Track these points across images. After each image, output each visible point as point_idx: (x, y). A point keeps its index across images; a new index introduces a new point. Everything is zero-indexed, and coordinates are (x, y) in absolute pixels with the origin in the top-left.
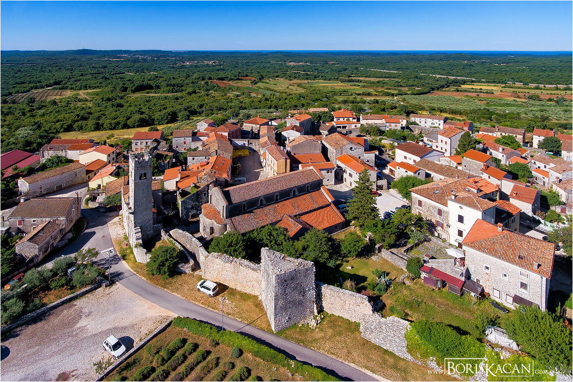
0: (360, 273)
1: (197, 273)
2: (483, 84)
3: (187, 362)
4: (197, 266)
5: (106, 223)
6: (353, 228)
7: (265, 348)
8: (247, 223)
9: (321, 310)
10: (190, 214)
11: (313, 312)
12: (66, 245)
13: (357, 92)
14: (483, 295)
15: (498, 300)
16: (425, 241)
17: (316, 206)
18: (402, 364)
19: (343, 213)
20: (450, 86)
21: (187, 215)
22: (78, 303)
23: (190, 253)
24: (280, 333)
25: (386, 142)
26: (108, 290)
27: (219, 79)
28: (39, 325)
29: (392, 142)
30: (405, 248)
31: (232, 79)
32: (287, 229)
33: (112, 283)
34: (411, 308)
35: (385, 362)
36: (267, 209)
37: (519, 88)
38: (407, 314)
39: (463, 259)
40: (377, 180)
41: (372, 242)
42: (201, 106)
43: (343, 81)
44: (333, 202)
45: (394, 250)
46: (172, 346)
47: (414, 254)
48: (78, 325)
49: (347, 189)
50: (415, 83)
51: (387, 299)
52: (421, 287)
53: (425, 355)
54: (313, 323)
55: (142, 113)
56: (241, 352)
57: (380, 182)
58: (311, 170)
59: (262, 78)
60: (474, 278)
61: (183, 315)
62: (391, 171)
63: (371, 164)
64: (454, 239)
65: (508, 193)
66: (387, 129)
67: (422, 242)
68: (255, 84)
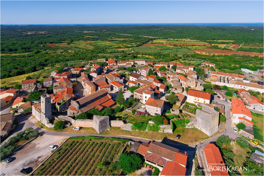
0: (120, 116)
1: (71, 126)
2: (161, 40)
3: (77, 145)
4: (71, 124)
5: (27, 119)
6: (118, 105)
7: (97, 137)
8: (85, 109)
9: (110, 126)
10: (62, 110)
11: (108, 127)
12: (15, 129)
13: (115, 47)
14: (149, 114)
15: (152, 115)
16: (137, 104)
17: (106, 100)
18: (130, 132)
19: (114, 100)
20: (150, 41)
21: (61, 110)
22: (33, 142)
23: (68, 121)
24: (100, 134)
25: (127, 73)
26: (41, 137)
27: (50, 43)
28: (22, 150)
29: (129, 73)
30: (132, 107)
31: (57, 43)
32: (98, 109)
33: (42, 135)
34: (133, 121)
35: (127, 133)
36: (91, 104)
37: (172, 41)
38: (132, 122)
39: (145, 108)
40: (124, 88)
41: (123, 107)
42: (46, 61)
43: (109, 41)
44: (111, 98)
45: (129, 108)
46: (71, 143)
47: (134, 108)
48: (36, 147)
49: (115, 92)
50: (138, 40)
51: (127, 120)
52: (135, 116)
53: (136, 129)
54: (109, 129)
55: (17, 68)
56: (91, 140)
57: (125, 89)
58: (104, 90)
59: (72, 41)
60: (147, 111)
61: (71, 136)
62: (128, 84)
63: (122, 83)
64: (144, 102)
65: (159, 87)
66: (127, 67)
67: (136, 105)
68: (69, 45)
